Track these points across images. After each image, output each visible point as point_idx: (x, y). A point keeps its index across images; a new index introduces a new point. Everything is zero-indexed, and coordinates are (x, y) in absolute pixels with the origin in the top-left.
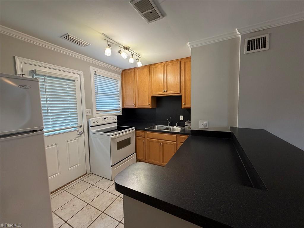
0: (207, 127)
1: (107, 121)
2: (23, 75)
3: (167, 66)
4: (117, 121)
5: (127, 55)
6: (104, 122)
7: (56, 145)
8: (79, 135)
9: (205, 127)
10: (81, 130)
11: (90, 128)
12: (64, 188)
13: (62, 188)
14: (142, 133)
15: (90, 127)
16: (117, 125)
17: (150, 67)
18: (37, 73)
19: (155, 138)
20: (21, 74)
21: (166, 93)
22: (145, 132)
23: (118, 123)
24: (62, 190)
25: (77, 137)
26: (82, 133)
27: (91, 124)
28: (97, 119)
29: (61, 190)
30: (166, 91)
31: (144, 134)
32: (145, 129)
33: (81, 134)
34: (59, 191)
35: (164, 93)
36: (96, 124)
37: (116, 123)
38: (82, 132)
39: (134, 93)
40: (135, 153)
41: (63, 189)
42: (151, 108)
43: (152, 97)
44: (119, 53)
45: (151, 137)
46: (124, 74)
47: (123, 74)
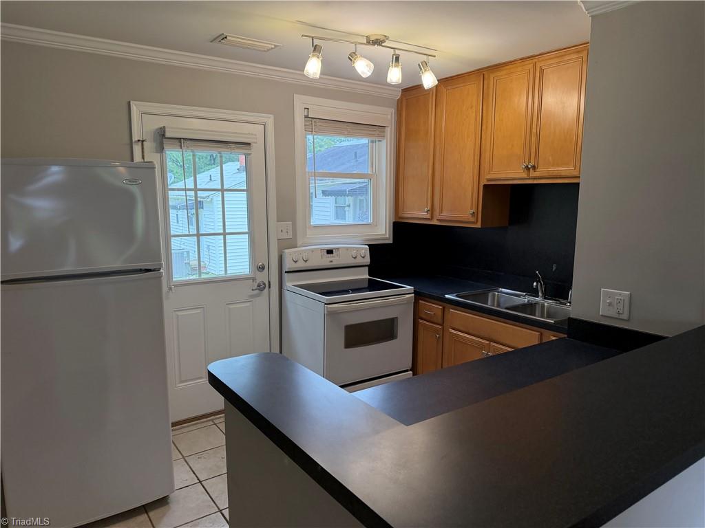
0: (625, 316)
1: (336, 260)
2: (143, 141)
3: (542, 71)
4: (367, 260)
5: (372, 65)
6: (326, 261)
7: (202, 309)
8: (257, 291)
9: (619, 313)
10: (262, 277)
11: (286, 276)
12: (216, 419)
13: (211, 416)
14: (435, 308)
15: (286, 272)
16: (369, 276)
17: (486, 76)
18: (168, 134)
19: (471, 331)
20: (139, 141)
21: (533, 174)
22: (444, 308)
23: (373, 269)
24: (209, 420)
25: (252, 296)
26: (264, 288)
27: (288, 265)
28: (308, 251)
29: (206, 421)
30: (534, 167)
31: (440, 313)
32: (446, 296)
33: (261, 287)
34: (204, 422)
35: (525, 175)
36: (301, 265)
37: (367, 268)
38: (264, 284)
39: (430, 172)
40: (410, 370)
41: (212, 420)
42: (479, 225)
43: (485, 186)
44: (351, 60)
45: (462, 329)
46: (404, 103)
47: (401, 102)
